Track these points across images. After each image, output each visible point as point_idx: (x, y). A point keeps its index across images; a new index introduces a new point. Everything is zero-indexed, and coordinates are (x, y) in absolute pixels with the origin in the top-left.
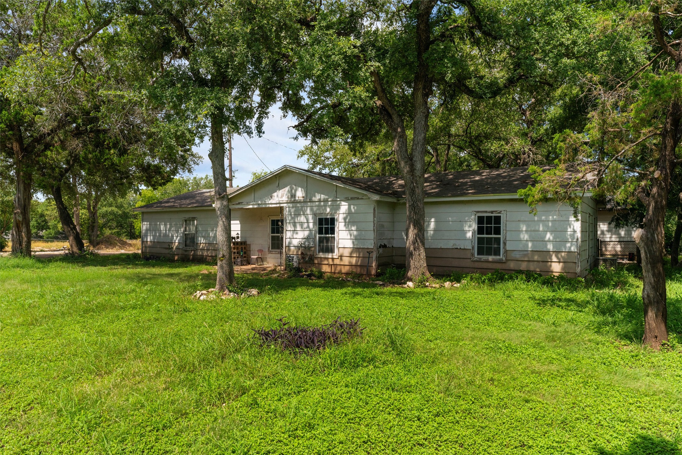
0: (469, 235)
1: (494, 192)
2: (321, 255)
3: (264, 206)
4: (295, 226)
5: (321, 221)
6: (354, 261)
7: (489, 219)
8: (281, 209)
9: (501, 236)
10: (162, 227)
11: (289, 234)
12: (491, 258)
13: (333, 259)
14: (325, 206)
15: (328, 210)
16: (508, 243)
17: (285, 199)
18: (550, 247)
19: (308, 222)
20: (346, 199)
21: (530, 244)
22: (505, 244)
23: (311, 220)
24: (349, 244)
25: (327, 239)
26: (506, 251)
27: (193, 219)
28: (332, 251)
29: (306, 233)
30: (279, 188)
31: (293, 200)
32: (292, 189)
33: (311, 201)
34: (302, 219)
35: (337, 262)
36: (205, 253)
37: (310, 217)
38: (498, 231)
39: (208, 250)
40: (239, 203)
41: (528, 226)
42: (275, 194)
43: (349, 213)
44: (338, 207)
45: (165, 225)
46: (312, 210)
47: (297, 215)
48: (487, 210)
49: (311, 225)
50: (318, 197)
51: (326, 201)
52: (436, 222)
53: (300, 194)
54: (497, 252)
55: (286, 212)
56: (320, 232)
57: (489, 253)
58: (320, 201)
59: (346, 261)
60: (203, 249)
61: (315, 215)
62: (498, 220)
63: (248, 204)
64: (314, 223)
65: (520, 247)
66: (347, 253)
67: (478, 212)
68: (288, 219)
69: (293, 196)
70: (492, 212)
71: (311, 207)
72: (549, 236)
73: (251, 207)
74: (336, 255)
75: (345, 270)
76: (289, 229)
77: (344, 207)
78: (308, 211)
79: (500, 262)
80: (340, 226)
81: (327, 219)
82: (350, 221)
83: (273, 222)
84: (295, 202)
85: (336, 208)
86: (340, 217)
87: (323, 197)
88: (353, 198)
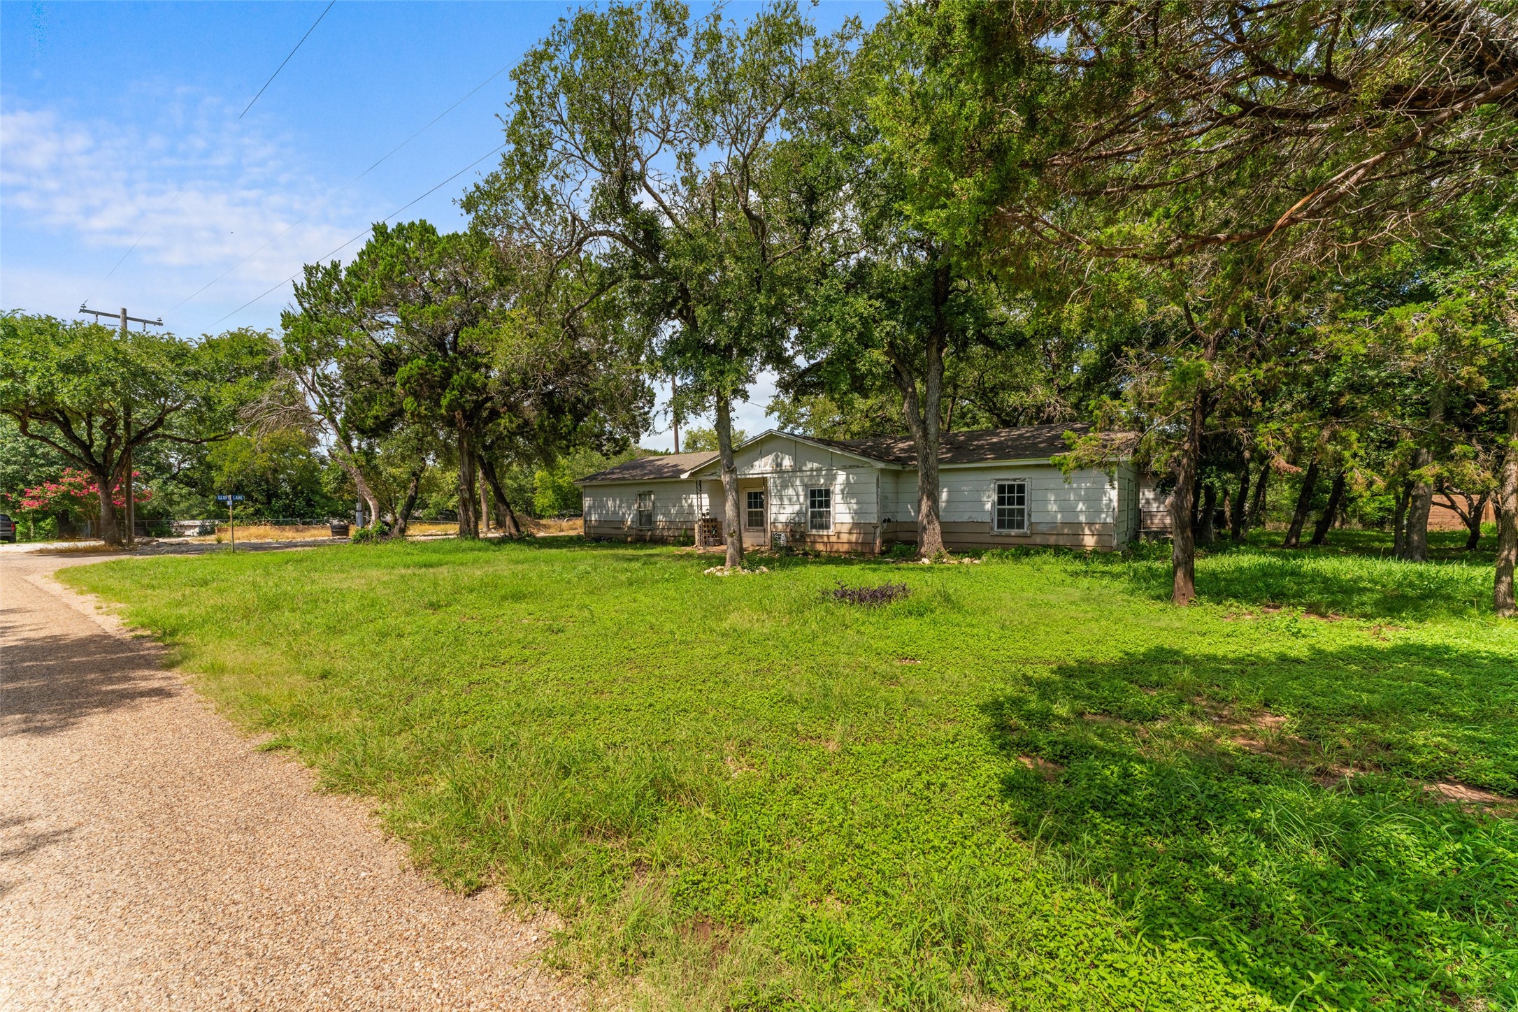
0: (988, 506)
1: (1017, 456)
2: (814, 532)
3: (743, 477)
4: (781, 499)
5: (813, 493)
6: (854, 538)
7: (1011, 488)
8: (765, 480)
9: (1025, 507)
10: (610, 503)
11: (774, 509)
12: (1013, 532)
13: (828, 536)
14: (818, 476)
15: (822, 481)
16: (1033, 515)
17: (769, 468)
18: (1082, 518)
19: (797, 495)
20: (844, 468)
21: (1059, 516)
22: (1030, 515)
23: (801, 493)
24: (848, 519)
25: (821, 515)
26: (1031, 524)
27: (650, 493)
28: (827, 527)
29: (797, 508)
30: (762, 455)
31: (778, 469)
32: (777, 457)
33: (801, 471)
34: (791, 491)
35: (833, 539)
36: (666, 533)
37: (800, 489)
38: (1021, 501)
39: (669, 529)
41: (1056, 495)
42: (756, 463)
43: (848, 483)
44: (834, 477)
45: (614, 500)
46: (802, 481)
47: (784, 486)
48: (1009, 477)
49: (802, 499)
50: (809, 465)
51: (819, 470)
52: (949, 492)
53: (787, 463)
54: (1021, 525)
55: (770, 484)
56: (813, 505)
57: (1011, 526)
58: (812, 470)
59: (844, 537)
60: (662, 529)
61: (805, 486)
62: (1021, 488)
64: (806, 496)
65: (1048, 519)
66: (845, 528)
67: (998, 480)
68: (774, 492)
69: (779, 465)
70: (1015, 480)
71: (802, 477)
72: (1081, 506)
74: (831, 531)
75: (845, 547)
76: (774, 503)
77: (841, 477)
78: (798, 483)
79: (1024, 536)
80: (836, 498)
81: (820, 491)
82: (849, 492)
83: (750, 495)
84: (782, 472)
85: (831, 478)
86: (837, 488)
87: (815, 465)
88: (852, 467)
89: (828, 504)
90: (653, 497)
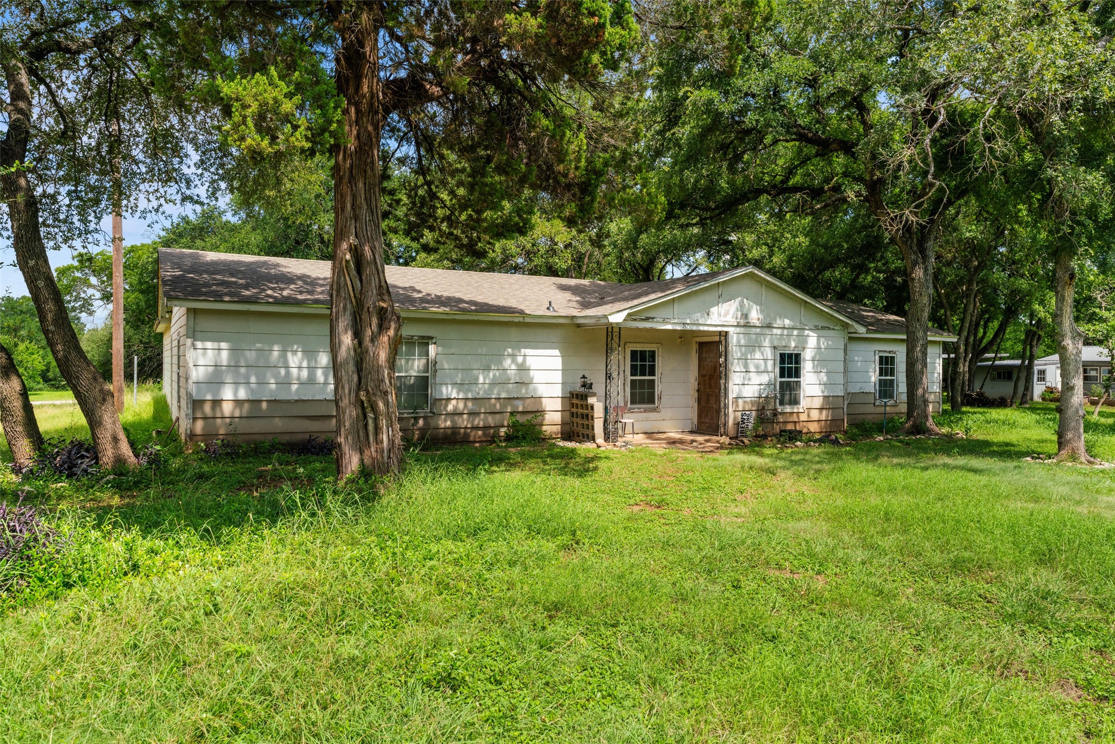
0: (872, 378)
2: (783, 409)
3: (694, 328)
4: (746, 365)
5: (782, 356)
6: (822, 414)
7: (887, 359)
9: (895, 378)
11: (736, 379)
13: (797, 414)
14: (789, 335)
15: (793, 342)
16: (900, 385)
17: (730, 319)
19: (765, 360)
20: (816, 329)
22: (897, 385)
23: (769, 356)
24: (818, 391)
25: (791, 386)
26: (899, 394)
27: (425, 342)
28: (796, 402)
29: (765, 379)
30: (721, 299)
31: (744, 323)
32: (742, 305)
33: (771, 327)
34: (757, 355)
35: (803, 417)
36: (464, 422)
37: (769, 353)
38: (893, 372)
40: (647, 319)
42: (714, 310)
43: (819, 348)
44: (807, 339)
46: (771, 341)
47: (750, 347)
48: (886, 350)
49: (770, 364)
50: (779, 323)
51: (791, 329)
53: (755, 316)
54: (892, 395)
55: (733, 339)
56: (782, 376)
57: (885, 397)
58: (783, 328)
59: (815, 415)
60: (456, 414)
61: (775, 348)
62: (893, 361)
63: (664, 321)
64: (774, 361)
66: (818, 403)
67: (880, 351)
68: (737, 354)
69: (746, 316)
70: (890, 352)
73: (669, 327)
74: (800, 408)
75: (815, 427)
76: (738, 369)
77: (812, 340)
78: (766, 344)
79: (895, 405)
80: (807, 367)
81: (790, 355)
82: (820, 361)
83: (634, 353)
84: (747, 325)
85: (803, 340)
86: (808, 354)
87: (787, 322)
88: (823, 328)
89: (798, 375)
90: (432, 349)
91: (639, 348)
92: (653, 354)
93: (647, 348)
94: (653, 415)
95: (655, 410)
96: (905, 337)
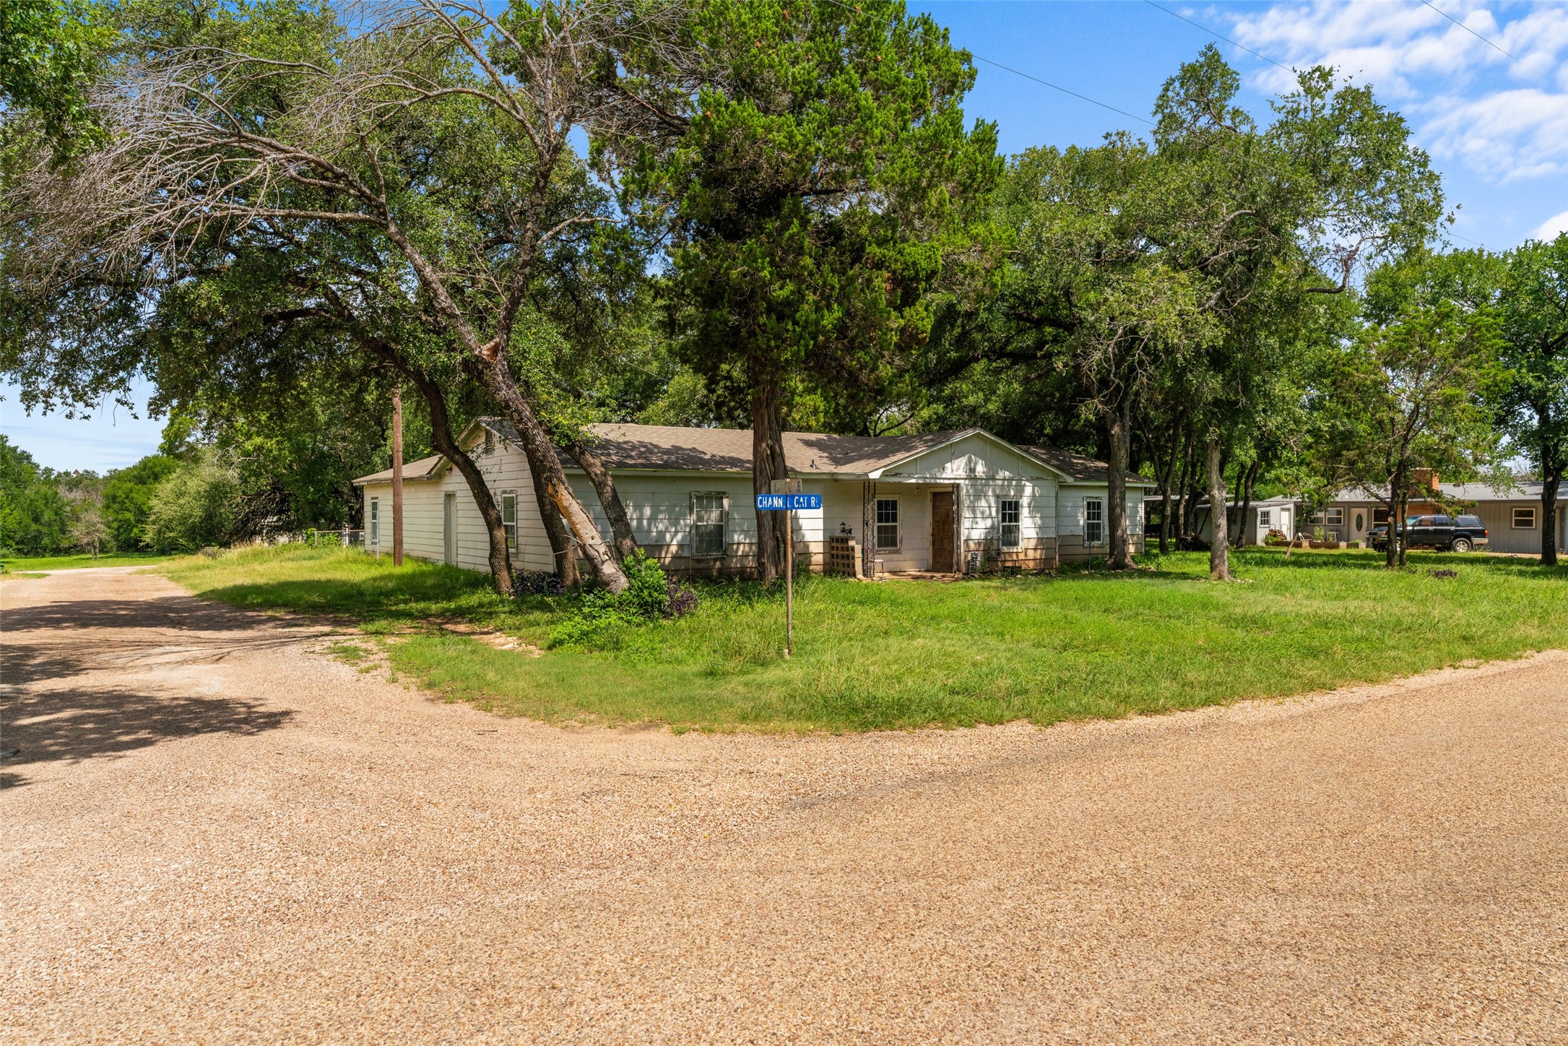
0: (1082, 522)
2: (1005, 549)
3: (932, 481)
4: (974, 512)
5: (1004, 503)
6: (1038, 554)
7: (1094, 505)
9: (1101, 522)
11: (966, 524)
12: (1094, 543)
13: (1017, 553)
14: (1009, 486)
15: (1012, 491)
16: (1105, 528)
17: (963, 473)
19: (990, 507)
20: (1031, 479)
22: (1102, 528)
23: (993, 504)
24: (1034, 534)
25: (1011, 529)
26: (1104, 536)
27: (720, 496)
28: (1016, 544)
29: (989, 523)
30: (954, 456)
31: (972, 476)
32: (970, 460)
33: (994, 479)
34: (983, 503)
35: (1023, 556)
36: (749, 563)
37: (992, 501)
38: (1099, 517)
40: (896, 475)
42: (948, 465)
43: (1034, 496)
44: (1023, 488)
46: (994, 491)
47: (977, 496)
49: (993, 511)
50: (1001, 474)
51: (1011, 480)
53: (980, 469)
54: (1099, 538)
55: (964, 491)
56: (1004, 520)
57: (1093, 539)
58: (1004, 479)
59: (1031, 554)
60: (744, 556)
61: (997, 497)
62: (1099, 506)
63: (910, 477)
64: (997, 508)
66: (1032, 544)
67: (1088, 497)
68: (967, 503)
69: (972, 470)
70: (1096, 498)
71: (994, 487)
73: (913, 481)
74: (1020, 548)
75: (1031, 564)
76: (967, 515)
77: (1028, 489)
78: (990, 493)
79: (1102, 546)
80: (1025, 512)
81: (1010, 503)
82: (1035, 506)
83: (880, 503)
84: (975, 478)
85: (1020, 489)
86: (1025, 501)
87: (1007, 474)
88: (1038, 478)
89: (1017, 520)
90: (726, 502)
91: (884, 498)
92: (894, 504)
93: (890, 498)
94: (895, 556)
95: (897, 552)
96: (1106, 484)
